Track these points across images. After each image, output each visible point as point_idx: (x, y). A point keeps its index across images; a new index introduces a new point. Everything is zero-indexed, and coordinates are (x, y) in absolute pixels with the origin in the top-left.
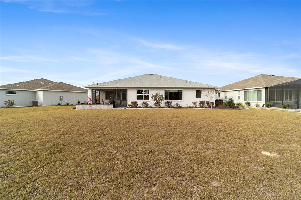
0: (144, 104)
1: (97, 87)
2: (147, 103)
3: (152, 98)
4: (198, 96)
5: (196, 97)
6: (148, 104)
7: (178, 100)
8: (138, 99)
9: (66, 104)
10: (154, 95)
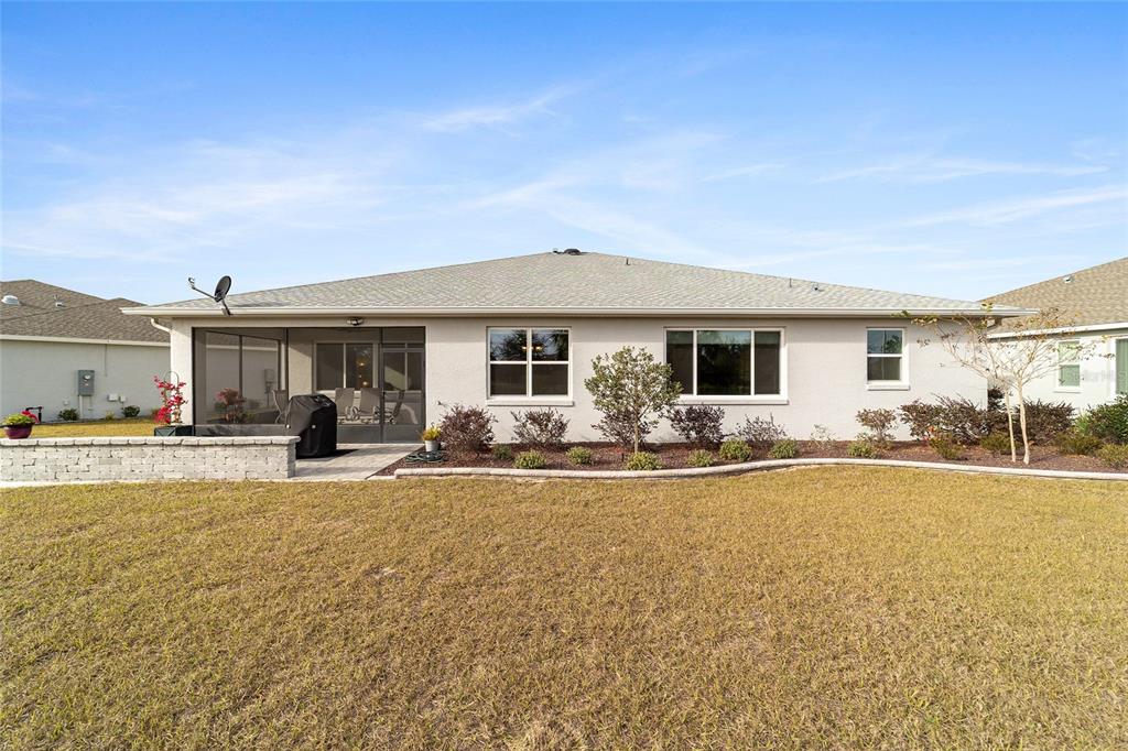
0: (534, 429)
1: (218, 309)
2: (556, 417)
3: (592, 385)
4: (882, 369)
5: (871, 377)
6: (562, 427)
7: (753, 397)
8: (494, 391)
9: (116, 410)
10: (603, 363)
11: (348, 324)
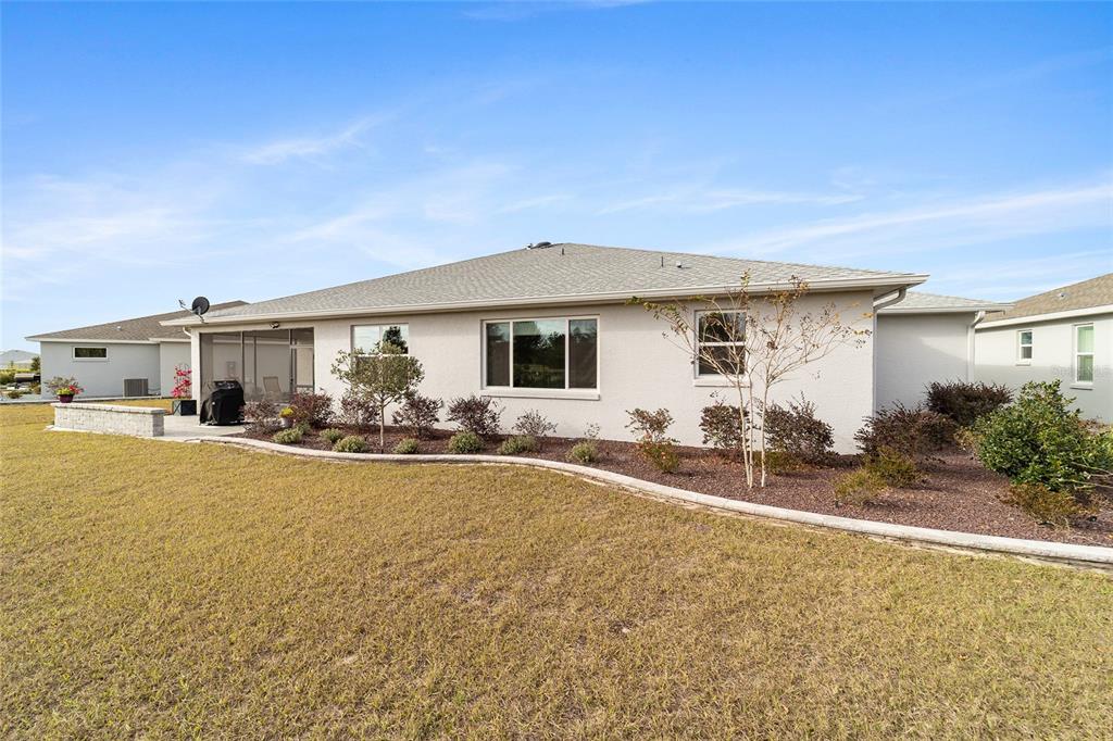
5: (703, 371)
7: (567, 391)
11: (269, 328)
